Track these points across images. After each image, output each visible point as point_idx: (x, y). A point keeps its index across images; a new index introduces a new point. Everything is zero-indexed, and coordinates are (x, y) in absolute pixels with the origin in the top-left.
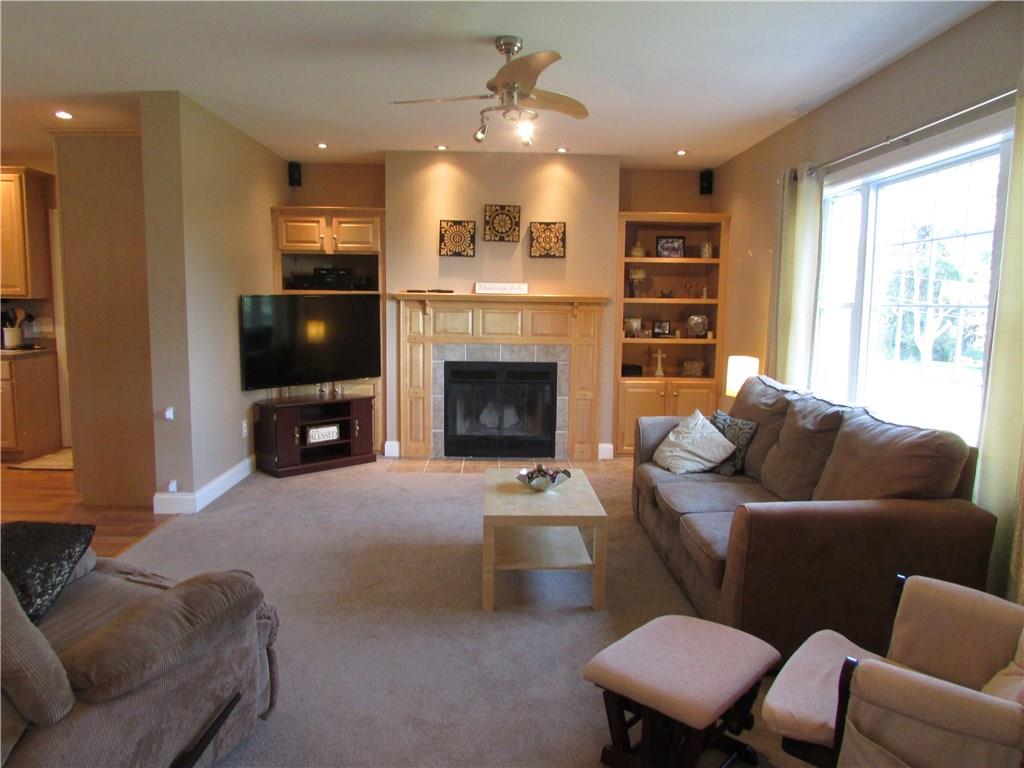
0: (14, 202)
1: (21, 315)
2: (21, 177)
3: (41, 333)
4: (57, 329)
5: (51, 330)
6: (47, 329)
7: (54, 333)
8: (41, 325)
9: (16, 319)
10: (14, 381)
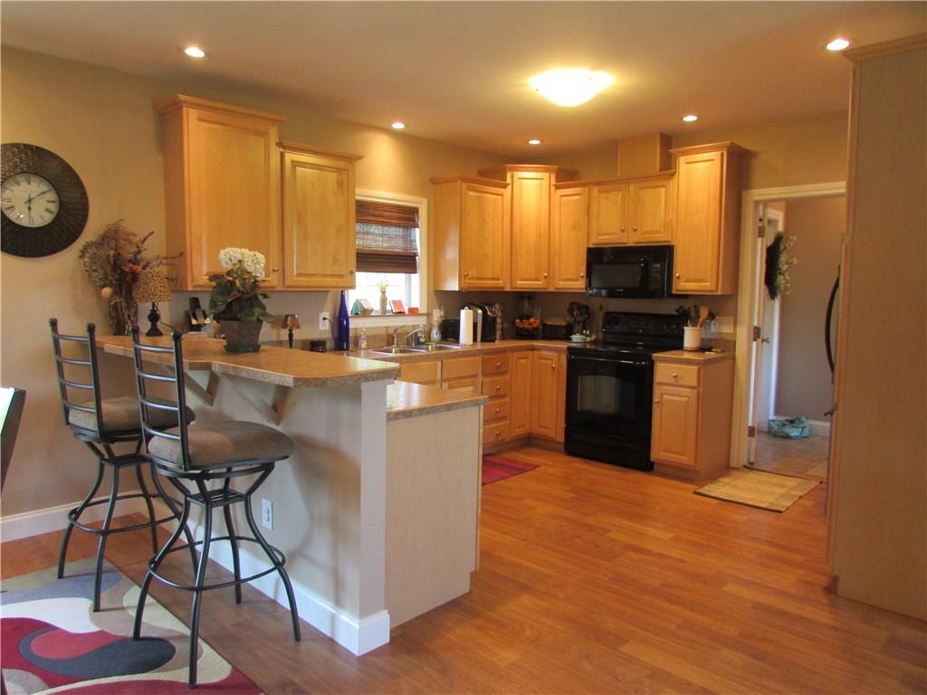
0: (712, 185)
1: (704, 313)
2: (722, 154)
3: (720, 333)
4: (739, 329)
5: (731, 331)
6: (726, 329)
7: (735, 334)
8: (720, 324)
9: (698, 317)
10: (701, 389)
